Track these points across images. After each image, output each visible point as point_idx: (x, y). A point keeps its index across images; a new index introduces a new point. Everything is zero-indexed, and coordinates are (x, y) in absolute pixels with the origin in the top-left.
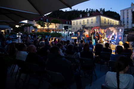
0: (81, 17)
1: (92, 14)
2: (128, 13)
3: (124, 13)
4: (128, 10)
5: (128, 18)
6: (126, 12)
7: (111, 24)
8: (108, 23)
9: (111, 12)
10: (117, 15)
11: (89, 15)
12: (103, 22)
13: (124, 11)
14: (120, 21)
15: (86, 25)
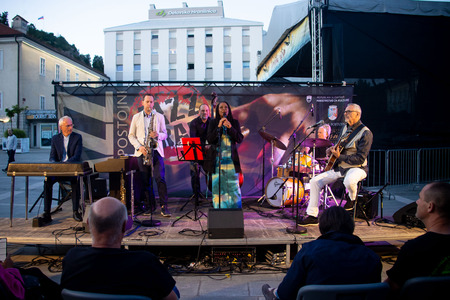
2: (137, 44)
3: (119, 44)
4: (137, 32)
5: (137, 66)
6: (128, 39)
9: (42, 32)
12: (33, 75)
13: (119, 33)
14: (105, 77)
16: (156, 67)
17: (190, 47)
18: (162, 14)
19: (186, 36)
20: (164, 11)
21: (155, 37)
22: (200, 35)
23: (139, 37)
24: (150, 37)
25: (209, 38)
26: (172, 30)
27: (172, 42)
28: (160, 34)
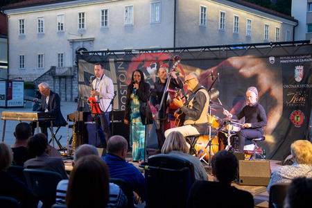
8: (222, 33)
14: (293, 19)
15: (92, 40)
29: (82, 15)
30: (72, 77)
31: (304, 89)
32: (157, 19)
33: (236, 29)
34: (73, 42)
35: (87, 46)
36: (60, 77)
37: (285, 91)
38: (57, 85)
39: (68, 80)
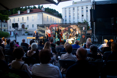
0: (19, 14)
1: (33, 11)
2: (70, 11)
3: (66, 11)
4: (69, 8)
5: (70, 16)
6: (67, 10)
7: (53, 22)
8: (51, 21)
9: (50, 9)
10: (56, 13)
11: (29, 11)
12: (45, 20)
13: (65, 9)
14: (63, 19)
15: (25, 23)
16: (74, 16)
17: (82, 11)
18: (76, 3)
19: (81, 8)
20: (76, 2)
21: (74, 9)
22: (85, 8)
23: (70, 9)
24: (73, 9)
25: (87, 8)
26: (78, 7)
27: (78, 10)
28: (75, 8)
29: (23, 18)
30: (22, 30)
31: (85, 31)
32: (39, 18)
33: (53, 20)
34: (21, 23)
35: (24, 24)
36: (19, 30)
37: (81, 32)
38: (18, 32)
39: (21, 31)
